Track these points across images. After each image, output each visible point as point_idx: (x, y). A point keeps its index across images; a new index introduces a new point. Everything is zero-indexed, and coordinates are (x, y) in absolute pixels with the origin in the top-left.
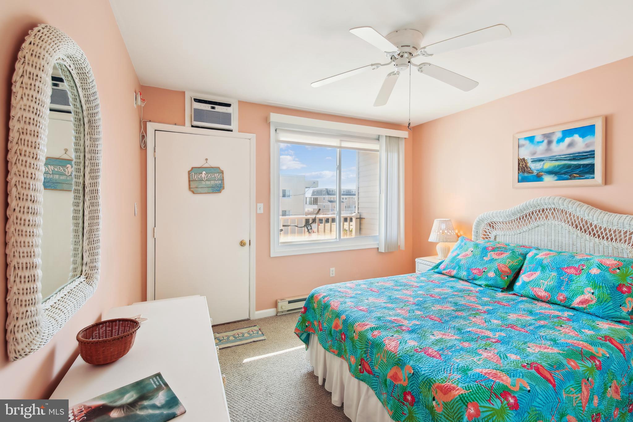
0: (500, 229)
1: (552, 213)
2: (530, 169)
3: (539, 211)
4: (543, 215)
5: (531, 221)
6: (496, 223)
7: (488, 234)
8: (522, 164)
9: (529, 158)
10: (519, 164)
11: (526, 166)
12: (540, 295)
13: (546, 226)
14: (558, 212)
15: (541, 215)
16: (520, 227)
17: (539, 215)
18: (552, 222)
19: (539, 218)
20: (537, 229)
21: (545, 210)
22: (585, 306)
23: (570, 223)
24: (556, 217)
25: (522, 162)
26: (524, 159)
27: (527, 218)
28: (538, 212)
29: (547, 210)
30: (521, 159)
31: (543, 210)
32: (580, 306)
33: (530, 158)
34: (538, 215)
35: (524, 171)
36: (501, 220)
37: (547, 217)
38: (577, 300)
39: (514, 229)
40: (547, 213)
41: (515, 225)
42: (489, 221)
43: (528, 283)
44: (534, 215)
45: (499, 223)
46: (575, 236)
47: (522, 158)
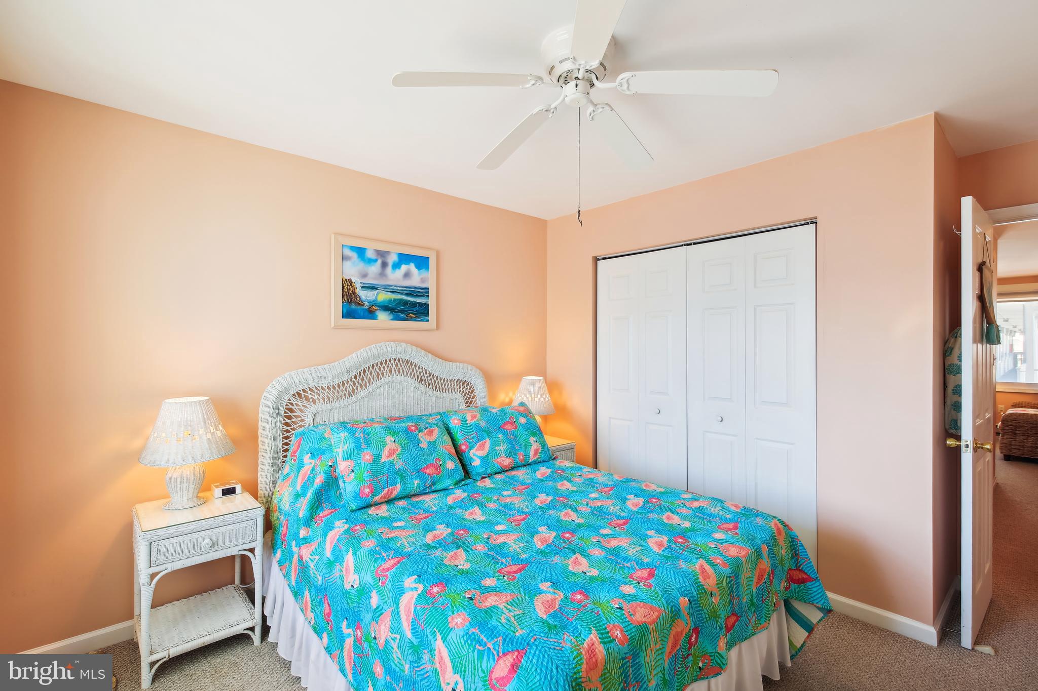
0: (324, 399)
1: (397, 365)
2: (360, 298)
3: (381, 363)
4: (386, 369)
5: (372, 379)
6: (314, 389)
7: (298, 413)
8: (347, 289)
9: (357, 282)
10: (343, 288)
11: (354, 292)
12: (506, 464)
13: (390, 384)
14: (403, 363)
15: (384, 368)
16: (356, 390)
17: (382, 369)
18: (397, 378)
19: (383, 374)
20: (379, 390)
21: (388, 362)
22: (538, 456)
23: (416, 377)
24: (401, 371)
25: (348, 285)
26: (350, 281)
27: (366, 374)
28: (379, 365)
29: (390, 361)
30: (346, 280)
31: (386, 361)
32: (535, 458)
33: (360, 281)
34: (380, 369)
35: (351, 300)
36: (325, 384)
37: (391, 371)
38: (532, 453)
39: (347, 395)
40: (390, 365)
41: (348, 389)
42: (300, 389)
43: (487, 456)
44: (374, 369)
45: (320, 389)
46: (419, 393)
47: (347, 278)
